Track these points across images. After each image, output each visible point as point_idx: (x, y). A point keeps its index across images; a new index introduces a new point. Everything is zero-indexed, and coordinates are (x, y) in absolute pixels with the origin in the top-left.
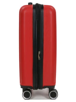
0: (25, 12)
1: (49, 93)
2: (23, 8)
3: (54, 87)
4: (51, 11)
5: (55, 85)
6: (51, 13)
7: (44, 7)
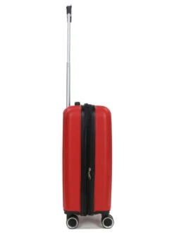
0: (71, 115)
1: (102, 220)
2: (69, 110)
3: (109, 213)
4: (105, 114)
6: (105, 116)
7: (96, 108)
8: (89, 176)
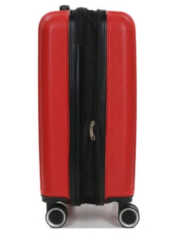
0: (52, 27)
1: (119, 214)
3: (131, 200)
5: (133, 196)
7: (108, 15)
8: (92, 134)
